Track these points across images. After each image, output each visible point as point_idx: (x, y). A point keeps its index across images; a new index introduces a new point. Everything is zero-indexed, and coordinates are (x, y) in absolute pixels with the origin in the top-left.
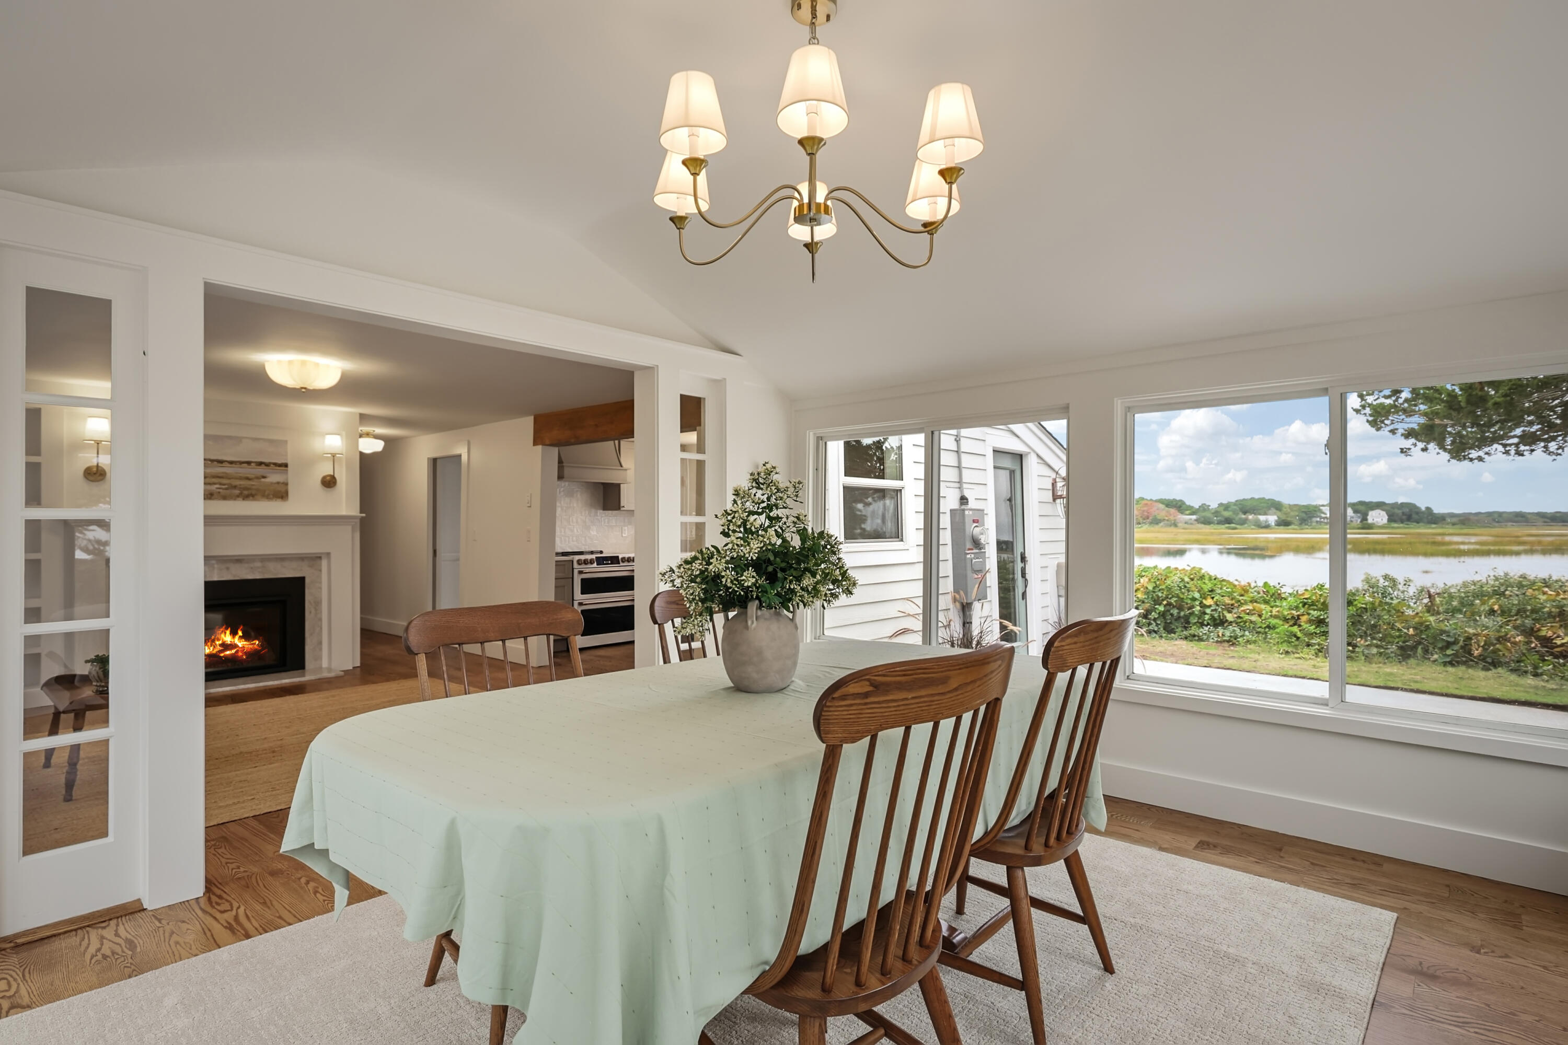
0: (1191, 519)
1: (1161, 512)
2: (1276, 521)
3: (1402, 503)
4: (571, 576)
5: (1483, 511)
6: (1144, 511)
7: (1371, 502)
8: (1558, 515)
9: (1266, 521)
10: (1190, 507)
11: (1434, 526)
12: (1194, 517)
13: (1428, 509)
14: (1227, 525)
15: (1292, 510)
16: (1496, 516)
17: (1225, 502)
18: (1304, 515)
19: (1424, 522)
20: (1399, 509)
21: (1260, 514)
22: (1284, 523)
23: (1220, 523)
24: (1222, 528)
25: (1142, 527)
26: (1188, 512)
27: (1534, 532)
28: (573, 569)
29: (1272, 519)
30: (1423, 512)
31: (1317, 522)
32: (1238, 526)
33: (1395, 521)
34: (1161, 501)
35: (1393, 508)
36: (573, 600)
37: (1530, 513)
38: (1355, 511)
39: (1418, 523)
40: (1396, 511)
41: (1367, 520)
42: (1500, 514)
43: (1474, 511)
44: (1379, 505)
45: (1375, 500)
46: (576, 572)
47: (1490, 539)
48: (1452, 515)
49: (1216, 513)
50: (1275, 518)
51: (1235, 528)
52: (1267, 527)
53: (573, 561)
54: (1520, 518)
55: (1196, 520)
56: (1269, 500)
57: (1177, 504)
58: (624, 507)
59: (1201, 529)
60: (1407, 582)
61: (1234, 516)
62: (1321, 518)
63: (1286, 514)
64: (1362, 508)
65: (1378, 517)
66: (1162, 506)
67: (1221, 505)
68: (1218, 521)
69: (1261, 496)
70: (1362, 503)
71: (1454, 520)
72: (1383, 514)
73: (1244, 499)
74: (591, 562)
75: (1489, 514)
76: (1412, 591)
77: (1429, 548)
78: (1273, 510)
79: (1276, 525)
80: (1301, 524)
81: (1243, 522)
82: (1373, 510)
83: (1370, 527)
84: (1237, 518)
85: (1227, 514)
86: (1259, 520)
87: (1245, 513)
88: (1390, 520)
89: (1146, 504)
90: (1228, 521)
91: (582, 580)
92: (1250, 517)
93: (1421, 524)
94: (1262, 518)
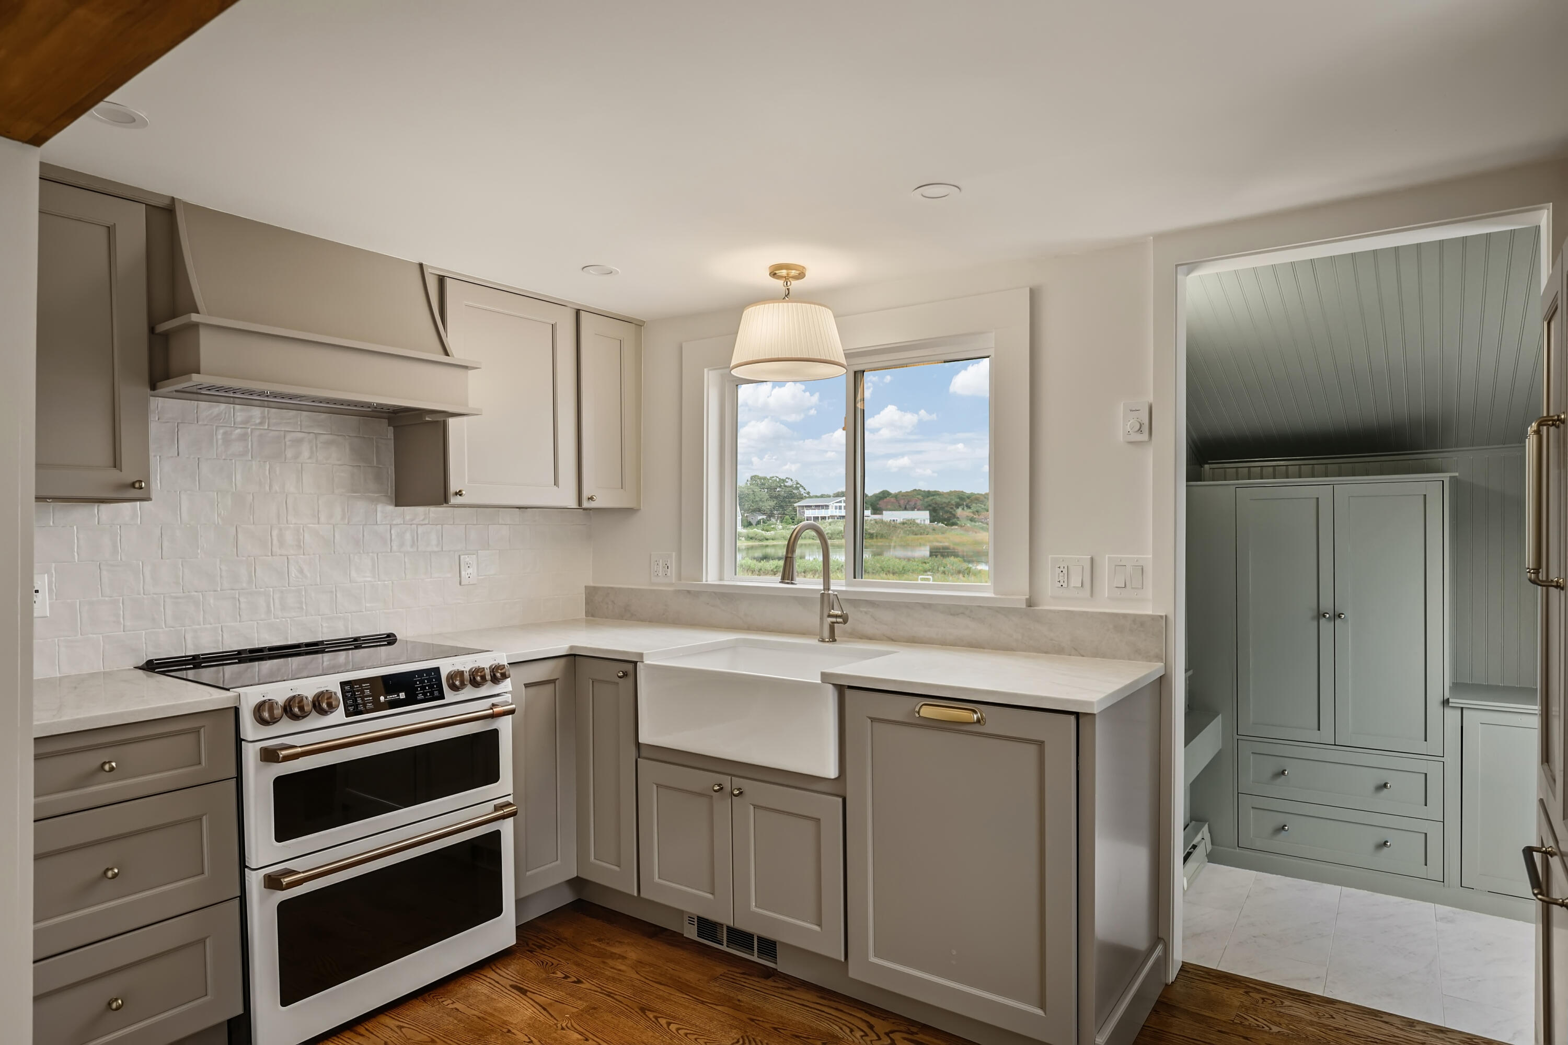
4: (234, 773)
28: (239, 741)
36: (243, 865)
46: (251, 753)
53: (237, 710)
58: (459, 493)
74: (321, 704)
91: (281, 784)
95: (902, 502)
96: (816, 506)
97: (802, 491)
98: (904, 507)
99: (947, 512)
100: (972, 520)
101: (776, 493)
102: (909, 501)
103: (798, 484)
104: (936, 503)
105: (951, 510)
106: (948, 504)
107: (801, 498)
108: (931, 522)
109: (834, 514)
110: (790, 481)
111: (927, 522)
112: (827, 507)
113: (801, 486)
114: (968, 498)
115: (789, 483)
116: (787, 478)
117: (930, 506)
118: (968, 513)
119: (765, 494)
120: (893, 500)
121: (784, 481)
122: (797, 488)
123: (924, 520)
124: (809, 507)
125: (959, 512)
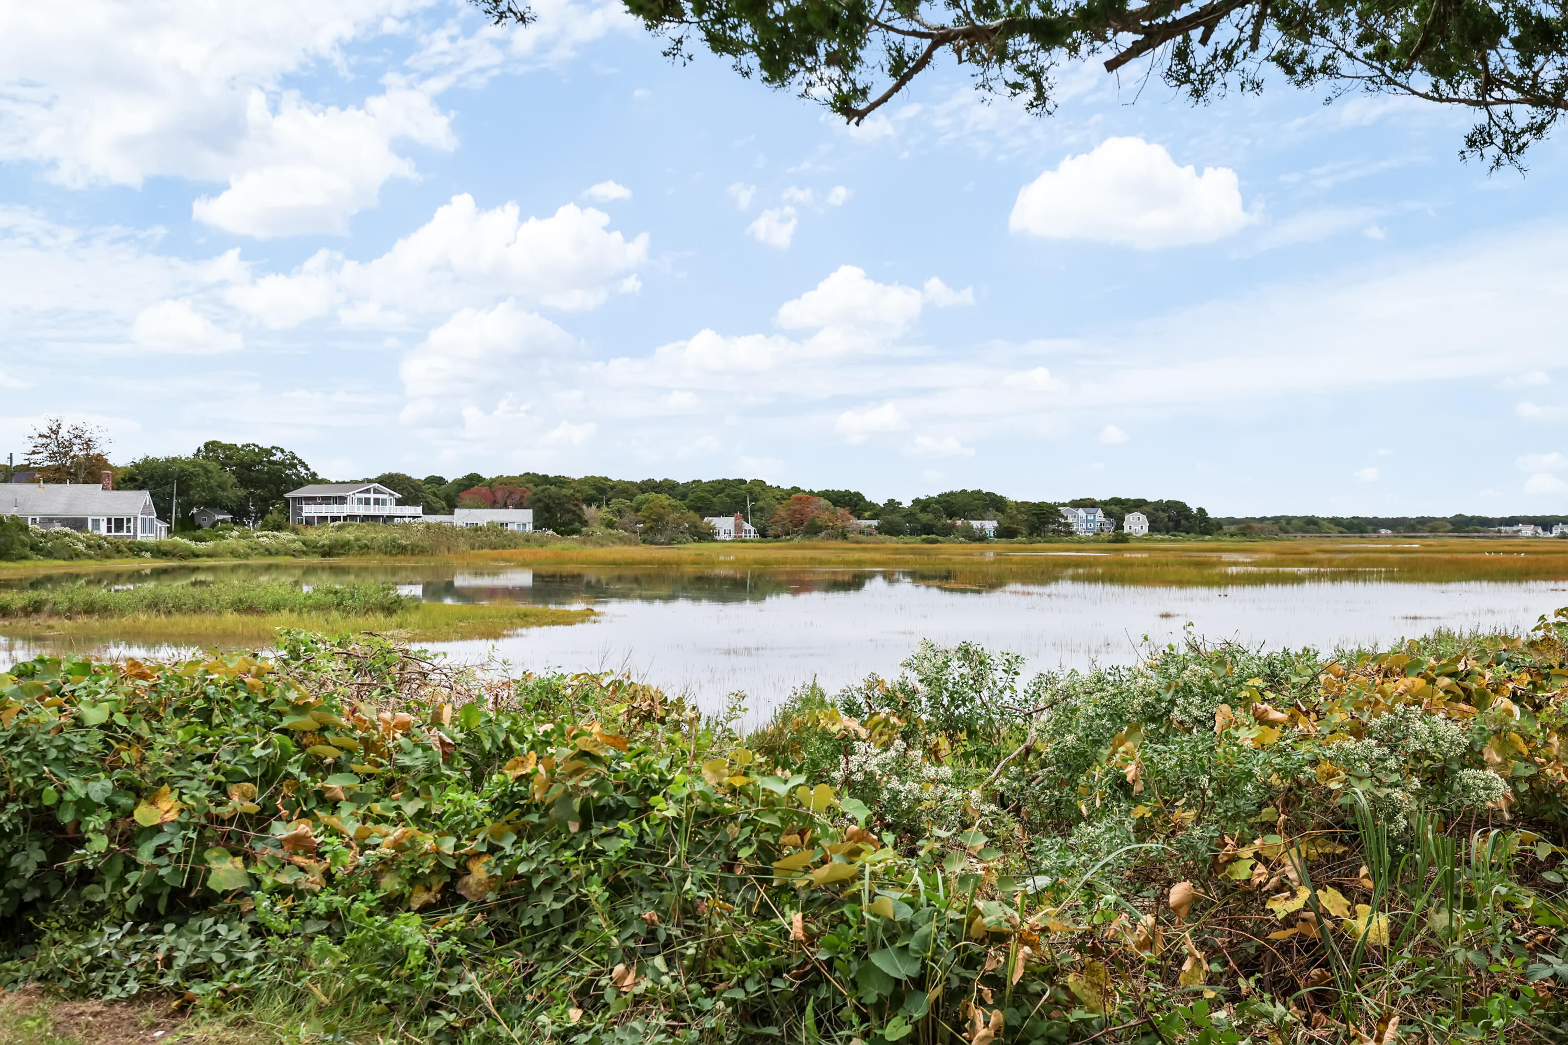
0: (870, 526)
1: (823, 513)
2: (996, 529)
3: (1168, 502)
5: (1269, 516)
6: (795, 511)
7: (1129, 500)
8: (1355, 522)
9: (982, 529)
10: (871, 506)
11: (1208, 537)
12: (875, 523)
13: (1201, 510)
14: (924, 536)
15: (1020, 512)
16: (1284, 522)
17: (923, 497)
18: (1035, 519)
19: (1195, 533)
20: (1164, 511)
21: (974, 519)
22: (1005, 533)
23: (914, 532)
24: (916, 543)
25: (792, 539)
26: (867, 514)
27: (1328, 546)
29: (990, 525)
30: (1194, 517)
31: (1053, 530)
32: (940, 538)
33: (1159, 531)
34: (826, 494)
35: (1156, 510)
37: (1323, 519)
38: (1108, 515)
39: (1188, 533)
40: (1163, 515)
41: (1122, 528)
42: (1289, 520)
43: (1258, 516)
44: (1139, 505)
45: (1134, 496)
47: (1270, 556)
48: (1231, 521)
49: (909, 515)
50: (995, 523)
51: (936, 542)
52: (981, 538)
54: (1311, 525)
55: (877, 528)
56: (987, 494)
57: (851, 499)
59: (883, 543)
60: (1012, 666)
61: (935, 522)
62: (1060, 524)
63: (1011, 518)
64: (1115, 509)
65: (1136, 524)
66: (824, 502)
67: (917, 502)
68: (911, 529)
69: (976, 488)
70: (1116, 501)
71: (1233, 528)
72: (1143, 518)
73: (952, 493)
75: (1276, 520)
76: (1023, 684)
77: (1192, 572)
78: (992, 512)
79: (995, 536)
80: (1031, 534)
81: (947, 532)
82: (1130, 512)
83: (1124, 539)
84: (939, 524)
85: (925, 518)
86: (972, 527)
87: (951, 516)
88: (1152, 529)
89: (800, 499)
90: (927, 529)
92: (959, 523)
93: (1192, 535)
94: (976, 524)
95: (499, 495)
96: (324, 498)
97: (303, 471)
98: (502, 503)
99: (569, 511)
100: (610, 525)
101: (253, 474)
102: (511, 493)
103: (294, 458)
104: (550, 497)
105: (574, 508)
106: (570, 498)
107: (300, 483)
108: (535, 527)
109: (356, 513)
110: (279, 454)
111: (530, 528)
112: (342, 500)
113: (301, 462)
114: (612, 488)
115: (278, 456)
116: (273, 448)
117: (540, 500)
118: (604, 513)
119: (228, 476)
120: (484, 490)
121: (269, 452)
122: (295, 466)
123: (524, 525)
124: (311, 500)
125: (590, 512)
